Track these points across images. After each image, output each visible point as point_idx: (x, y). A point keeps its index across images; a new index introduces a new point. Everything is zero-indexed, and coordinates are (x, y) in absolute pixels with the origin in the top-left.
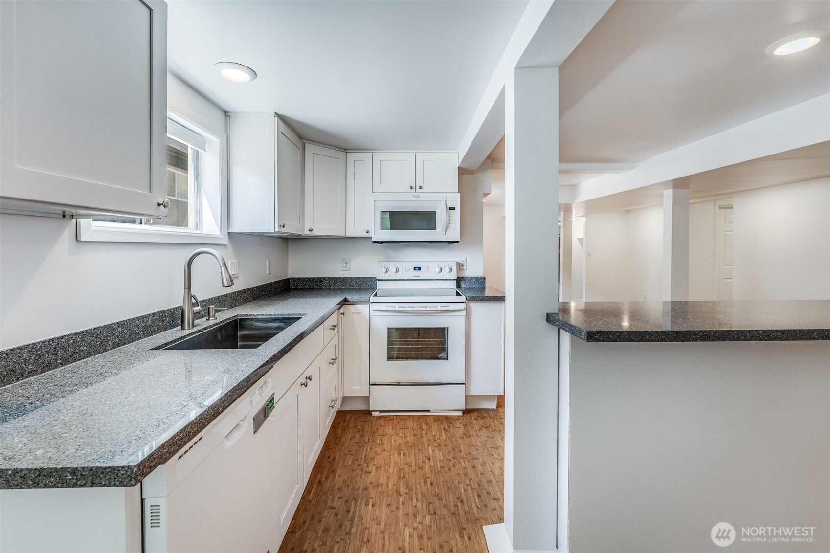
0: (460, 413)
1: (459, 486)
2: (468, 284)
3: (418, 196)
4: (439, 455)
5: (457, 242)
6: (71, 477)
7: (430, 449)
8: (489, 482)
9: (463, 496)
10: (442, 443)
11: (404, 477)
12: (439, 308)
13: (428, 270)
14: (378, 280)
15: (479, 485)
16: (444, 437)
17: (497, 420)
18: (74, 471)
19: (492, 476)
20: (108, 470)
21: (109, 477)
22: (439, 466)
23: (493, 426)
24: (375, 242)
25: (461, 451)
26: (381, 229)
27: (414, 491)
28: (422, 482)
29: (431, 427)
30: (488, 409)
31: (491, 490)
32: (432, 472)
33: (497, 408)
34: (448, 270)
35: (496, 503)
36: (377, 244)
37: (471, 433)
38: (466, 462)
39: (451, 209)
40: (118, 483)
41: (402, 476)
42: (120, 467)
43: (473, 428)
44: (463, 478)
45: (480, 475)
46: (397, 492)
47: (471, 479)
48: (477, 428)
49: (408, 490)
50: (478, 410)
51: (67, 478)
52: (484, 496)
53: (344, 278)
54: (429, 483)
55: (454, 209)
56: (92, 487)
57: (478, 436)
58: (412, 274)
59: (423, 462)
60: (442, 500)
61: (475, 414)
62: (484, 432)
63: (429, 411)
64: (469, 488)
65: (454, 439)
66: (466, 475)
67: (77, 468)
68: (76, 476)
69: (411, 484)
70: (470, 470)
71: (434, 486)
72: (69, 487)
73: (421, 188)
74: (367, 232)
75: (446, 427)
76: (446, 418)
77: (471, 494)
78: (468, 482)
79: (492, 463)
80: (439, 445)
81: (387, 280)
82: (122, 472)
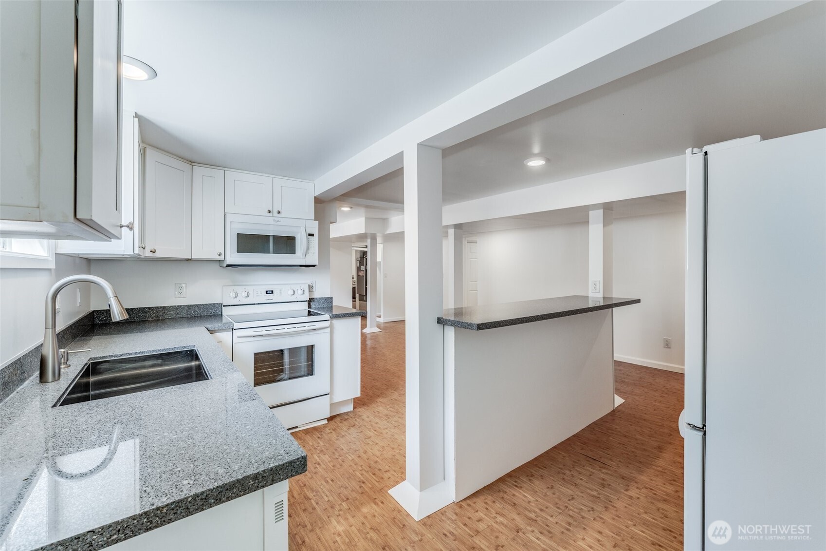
0: (326, 422)
1: (355, 473)
2: (317, 304)
3: (278, 221)
4: (326, 458)
5: (314, 266)
6: (252, 483)
7: (315, 456)
8: (376, 462)
9: (362, 478)
10: (323, 449)
11: (305, 485)
12: (307, 328)
13: (281, 293)
14: (224, 306)
15: (370, 467)
16: (322, 443)
17: (358, 418)
18: (255, 477)
19: (376, 458)
20: (285, 465)
21: (287, 470)
22: (331, 466)
23: (357, 423)
24: (228, 266)
25: (342, 449)
26: (237, 252)
27: (320, 490)
28: (323, 482)
29: (305, 440)
30: (347, 412)
31: (380, 467)
32: (327, 472)
33: (354, 408)
34: (300, 292)
35: (388, 474)
36: (230, 267)
37: (344, 434)
38: (351, 455)
39: (310, 235)
40: (294, 473)
41: (302, 485)
42: (295, 460)
43: (342, 429)
44: (355, 467)
45: (367, 461)
46: (305, 498)
47: (362, 466)
48: (345, 428)
49: (315, 493)
50: (338, 415)
51: (249, 484)
52: (377, 472)
53: (178, 306)
54: (330, 481)
55: (313, 235)
56: (272, 484)
57: (349, 434)
58: (265, 298)
59: (315, 468)
60: (347, 488)
61: (338, 419)
62: (352, 430)
63: (297, 427)
64: (363, 472)
65: (331, 442)
66: (356, 464)
67: (259, 472)
68: (258, 480)
69: (314, 488)
70: (357, 460)
71: (335, 481)
72: (251, 492)
73: (279, 213)
74: (219, 255)
75: (319, 436)
76: (315, 429)
77: (367, 475)
78: (361, 468)
79: (372, 449)
80: (322, 451)
81: (234, 305)
82: (297, 463)
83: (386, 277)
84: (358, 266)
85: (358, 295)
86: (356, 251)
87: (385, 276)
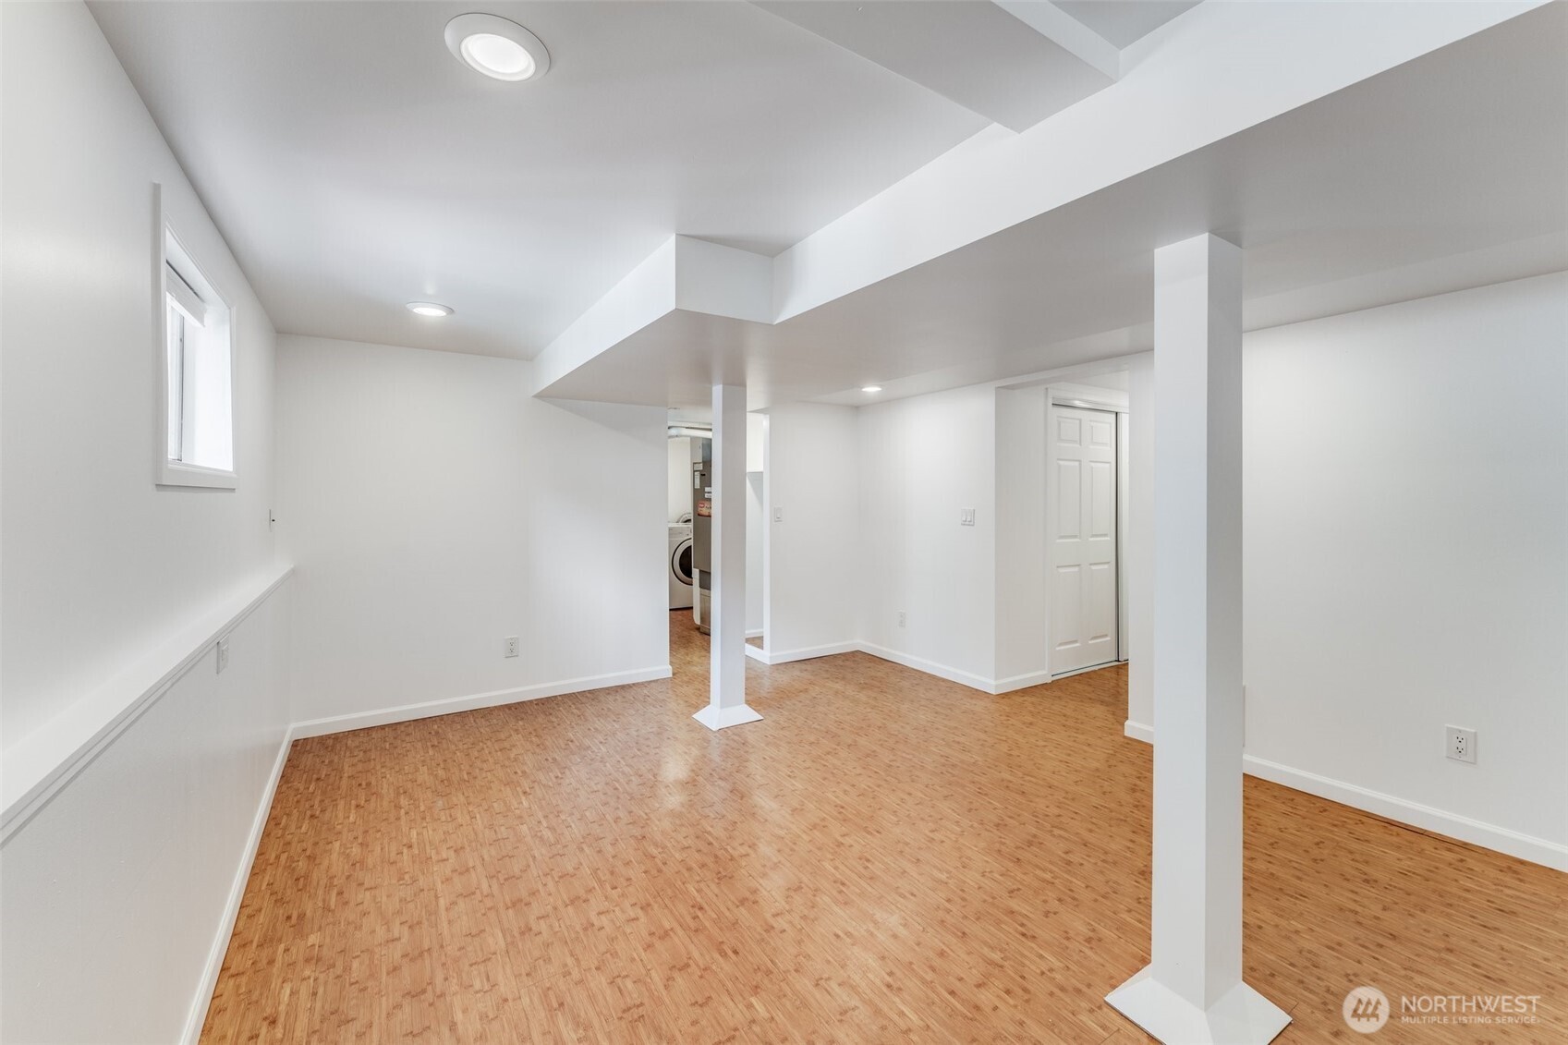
83: (778, 520)
84: (698, 486)
85: (698, 570)
86: (693, 439)
87: (777, 518)
